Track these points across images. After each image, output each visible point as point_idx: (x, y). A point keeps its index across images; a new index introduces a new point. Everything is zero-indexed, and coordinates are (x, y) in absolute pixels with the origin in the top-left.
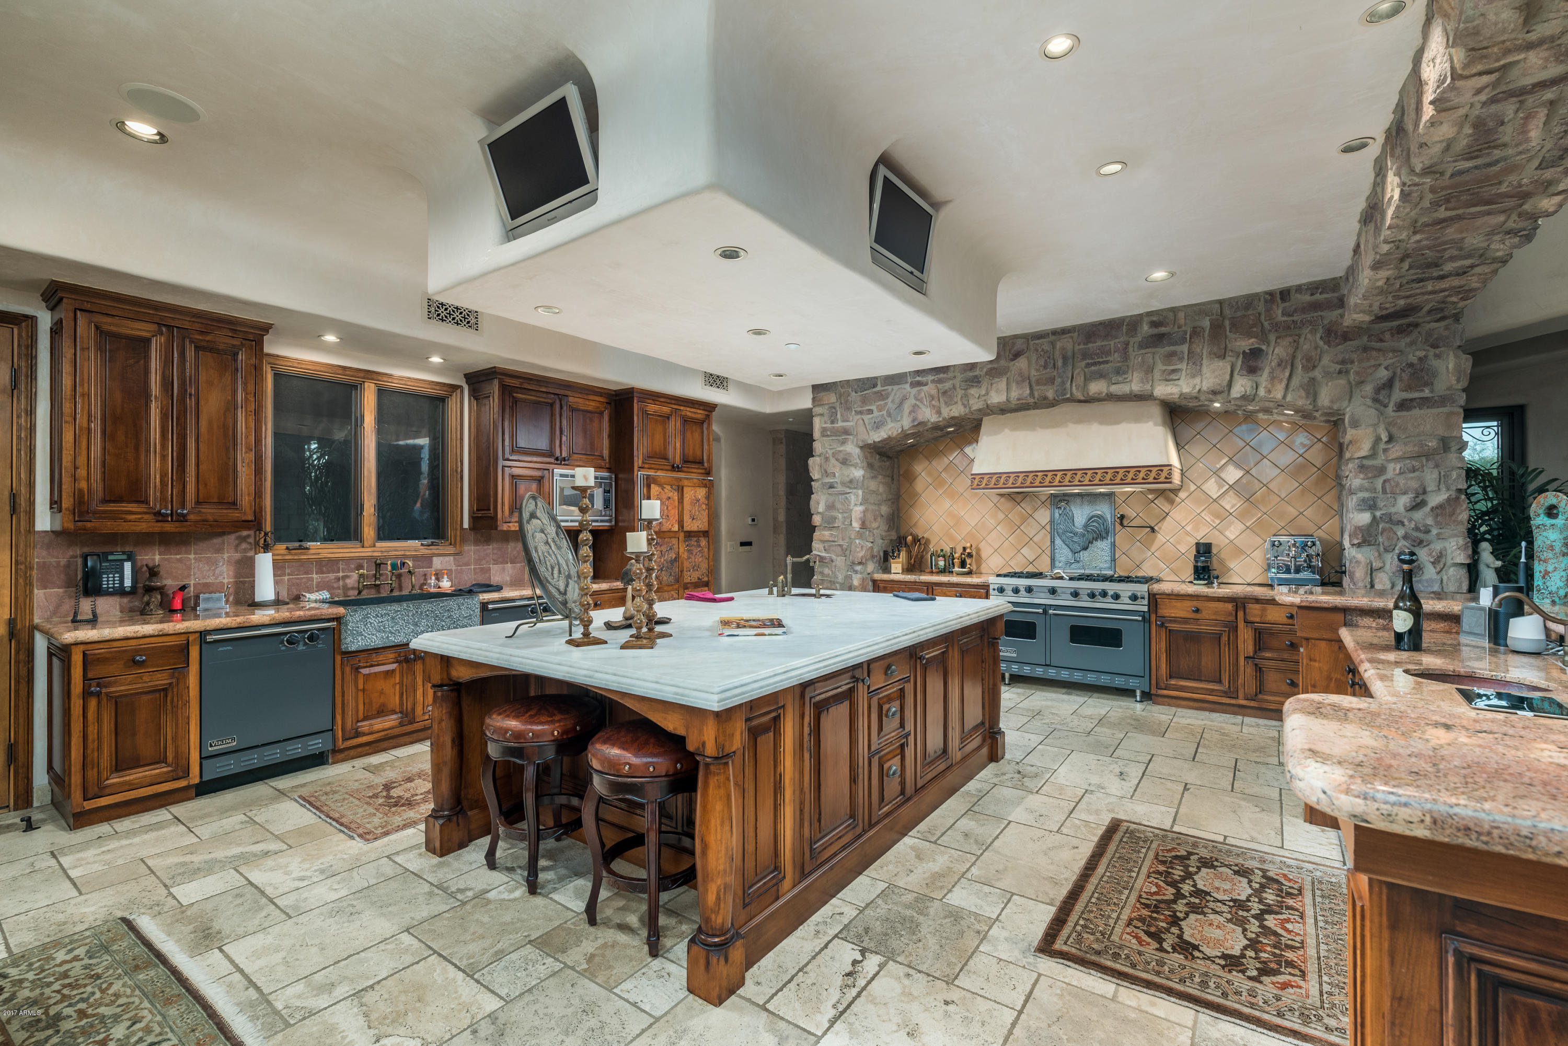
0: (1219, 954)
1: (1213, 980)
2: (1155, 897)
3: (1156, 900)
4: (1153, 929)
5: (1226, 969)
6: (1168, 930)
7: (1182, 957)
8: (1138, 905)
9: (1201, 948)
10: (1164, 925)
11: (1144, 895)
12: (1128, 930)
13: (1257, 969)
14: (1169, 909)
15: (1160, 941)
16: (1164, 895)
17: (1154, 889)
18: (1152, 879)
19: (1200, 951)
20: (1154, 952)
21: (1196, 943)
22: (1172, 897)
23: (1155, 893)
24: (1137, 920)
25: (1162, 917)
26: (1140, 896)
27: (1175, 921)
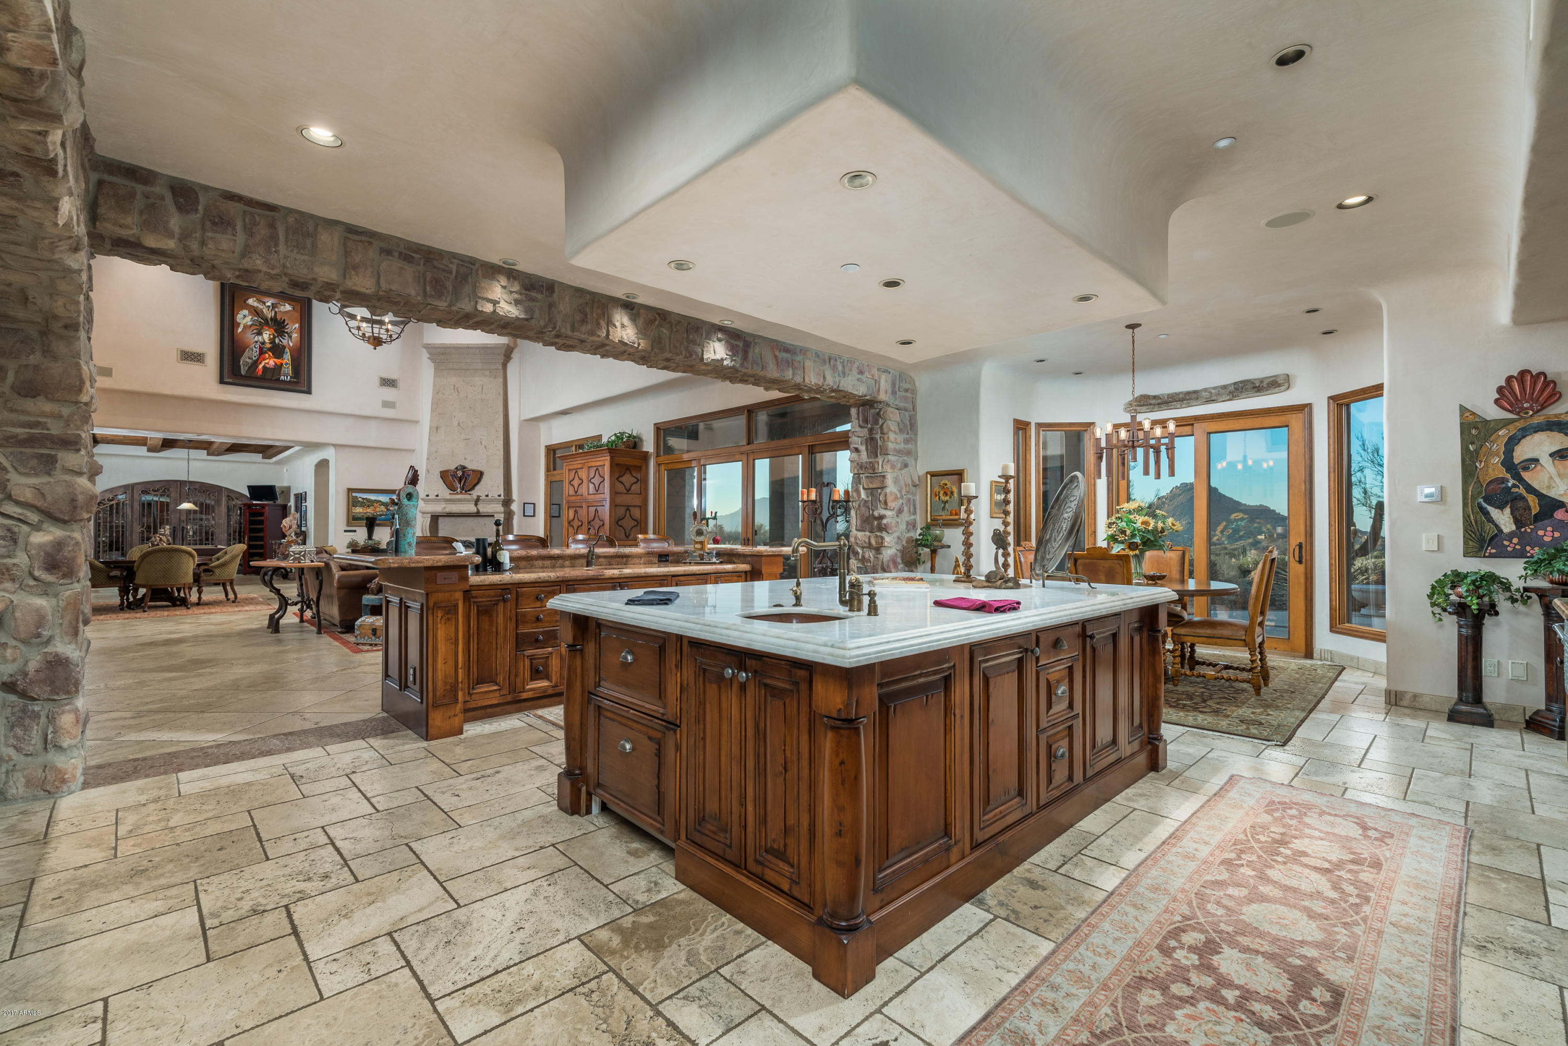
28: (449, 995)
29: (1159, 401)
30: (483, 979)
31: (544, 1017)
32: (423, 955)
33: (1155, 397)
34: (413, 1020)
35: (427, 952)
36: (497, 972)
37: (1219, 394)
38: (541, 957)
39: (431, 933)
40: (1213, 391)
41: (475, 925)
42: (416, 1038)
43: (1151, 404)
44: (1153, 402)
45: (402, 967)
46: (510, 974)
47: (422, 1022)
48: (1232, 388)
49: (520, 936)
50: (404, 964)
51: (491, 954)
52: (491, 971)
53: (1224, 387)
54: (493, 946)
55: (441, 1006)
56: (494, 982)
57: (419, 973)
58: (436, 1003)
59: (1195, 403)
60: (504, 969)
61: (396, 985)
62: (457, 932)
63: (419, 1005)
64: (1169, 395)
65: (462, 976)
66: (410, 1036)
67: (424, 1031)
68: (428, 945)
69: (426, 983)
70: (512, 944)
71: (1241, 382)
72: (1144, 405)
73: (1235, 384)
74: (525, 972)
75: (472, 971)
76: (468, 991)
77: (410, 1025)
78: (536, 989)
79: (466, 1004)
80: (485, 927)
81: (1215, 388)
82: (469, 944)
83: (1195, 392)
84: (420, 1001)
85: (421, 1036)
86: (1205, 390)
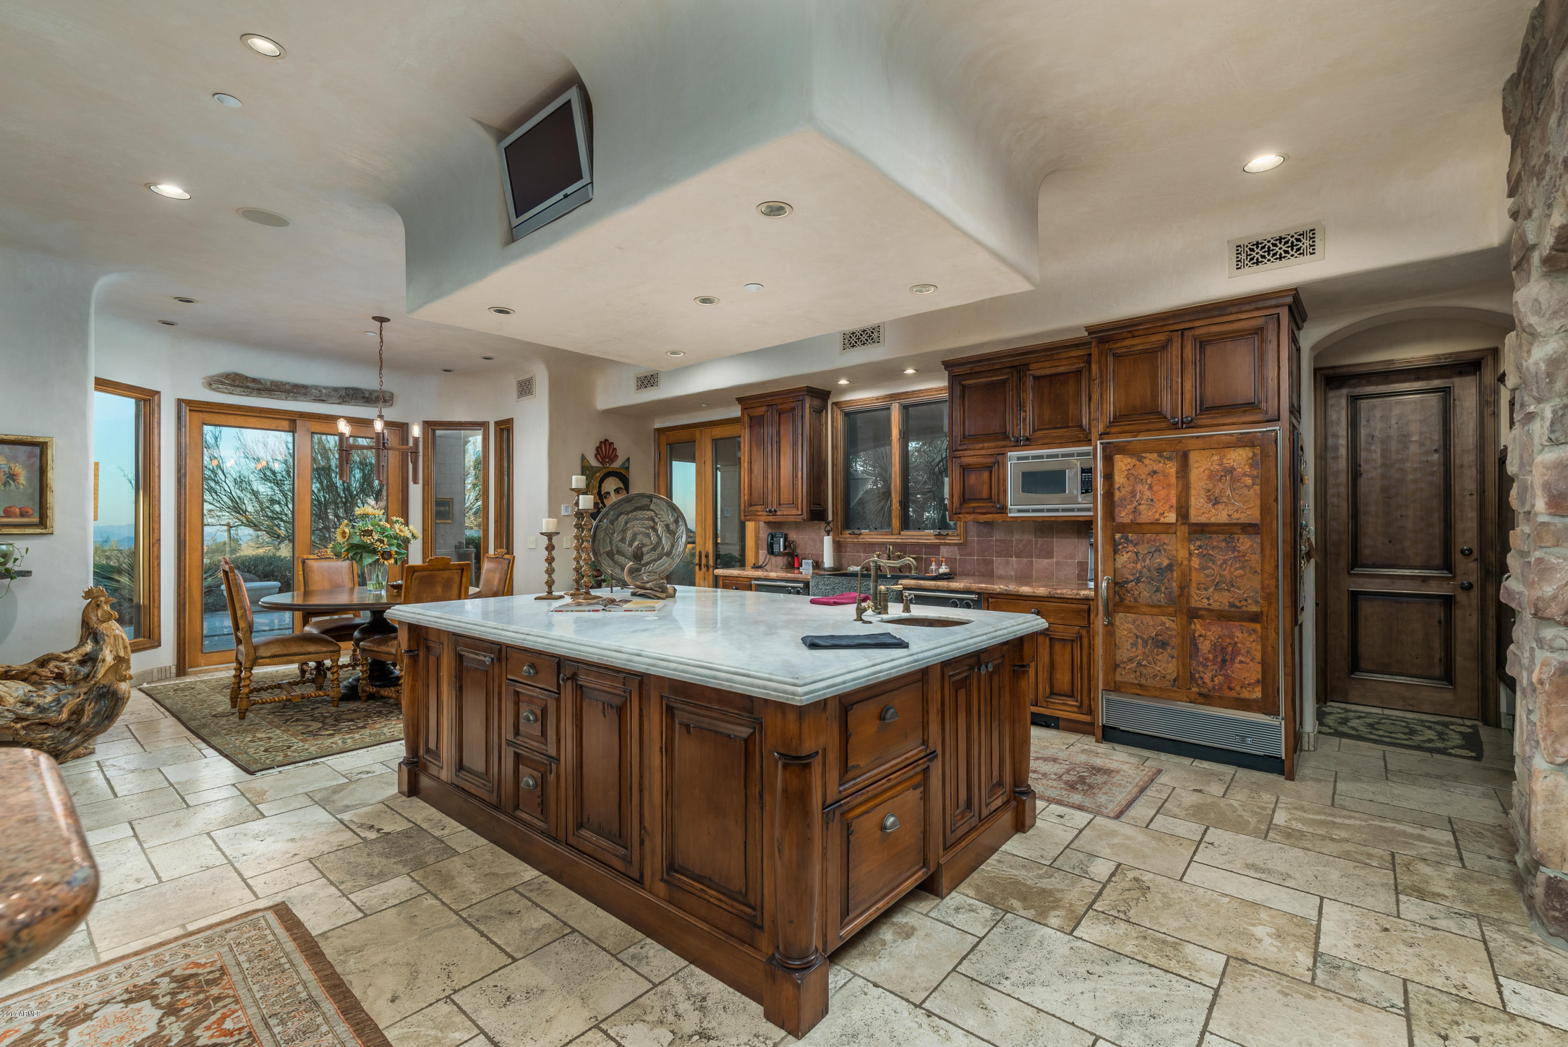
0: (95, 1015)
1: (94, 987)
2: (218, 1015)
3: (214, 1013)
4: (191, 983)
5: (82, 1006)
6: (173, 994)
7: (141, 983)
8: (231, 992)
9: (122, 1005)
10: (181, 996)
11: (233, 1006)
12: (218, 964)
13: (41, 1031)
14: (189, 1016)
15: (174, 979)
16: (208, 1028)
17: (228, 1025)
18: (243, 1036)
19: (122, 1001)
20: (174, 966)
21: (131, 1006)
22: (197, 1032)
23: (223, 1018)
24: (218, 978)
25: (190, 1001)
26: (237, 1002)
27: (172, 1010)
28: (1201, 983)
29: (260, 386)
30: (1165, 971)
31: (1162, 925)
32: (1183, 1027)
33: (254, 380)
34: (1243, 991)
35: (1179, 1026)
36: (1151, 966)
37: (329, 395)
38: (1111, 947)
39: (1155, 1038)
40: (324, 391)
41: (1114, 1009)
42: (1251, 980)
43: (248, 387)
44: (250, 385)
45: (1211, 1033)
46: (1146, 958)
47: (1237, 985)
48: (343, 393)
49: (1097, 969)
50: (1207, 1034)
51: (1138, 978)
52: (1153, 970)
53: (336, 389)
54: (1128, 981)
55: (1215, 983)
56: (1164, 963)
57: (1204, 1017)
58: (1215, 987)
59: (302, 398)
60: (1144, 963)
61: (1231, 1024)
62: (1134, 1018)
63: (1229, 995)
64: (272, 382)
65: (1176, 985)
66: (1254, 984)
67: (1242, 979)
68: (1170, 1030)
69: (1207, 1005)
70: (1113, 970)
71: (353, 389)
72: (238, 386)
73: (346, 389)
74: (1136, 950)
75: (1166, 982)
76: (1186, 974)
77: (1248, 990)
78: (1145, 938)
79: (1197, 968)
80: (1110, 998)
81: (326, 388)
82: (1142, 999)
83: (305, 387)
84: (1224, 997)
85: (1247, 979)
86: (316, 387)
